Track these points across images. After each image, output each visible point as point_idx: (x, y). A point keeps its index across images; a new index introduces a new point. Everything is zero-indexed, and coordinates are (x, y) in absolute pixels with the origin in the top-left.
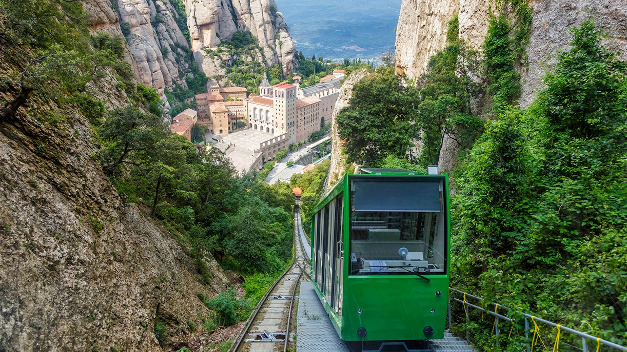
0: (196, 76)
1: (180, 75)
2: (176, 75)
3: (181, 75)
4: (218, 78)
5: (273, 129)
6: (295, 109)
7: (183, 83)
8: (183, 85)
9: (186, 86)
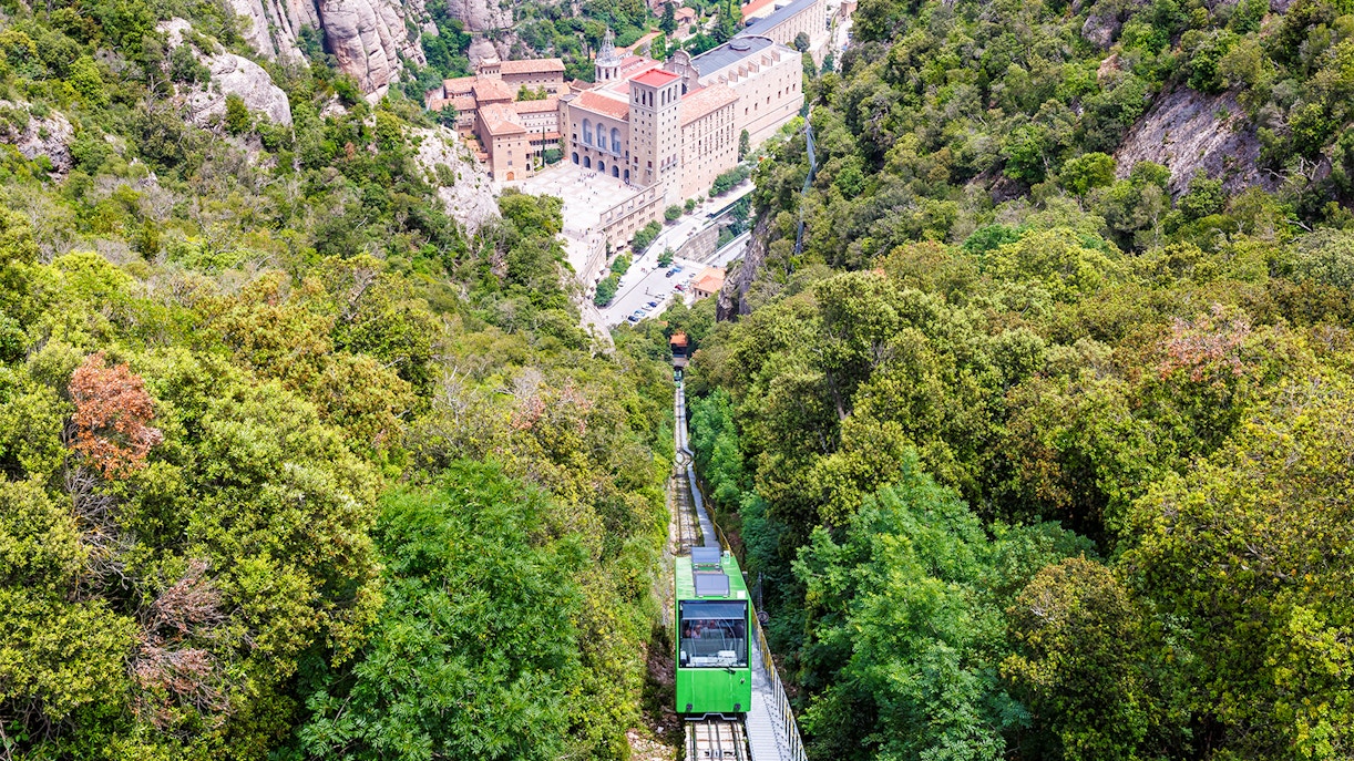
0: (444, 29)
1: (410, 33)
2: (403, 36)
3: (412, 32)
4: (496, 36)
5: (627, 171)
6: (679, 128)
7: (416, 52)
8: (416, 58)
9: (424, 59)
